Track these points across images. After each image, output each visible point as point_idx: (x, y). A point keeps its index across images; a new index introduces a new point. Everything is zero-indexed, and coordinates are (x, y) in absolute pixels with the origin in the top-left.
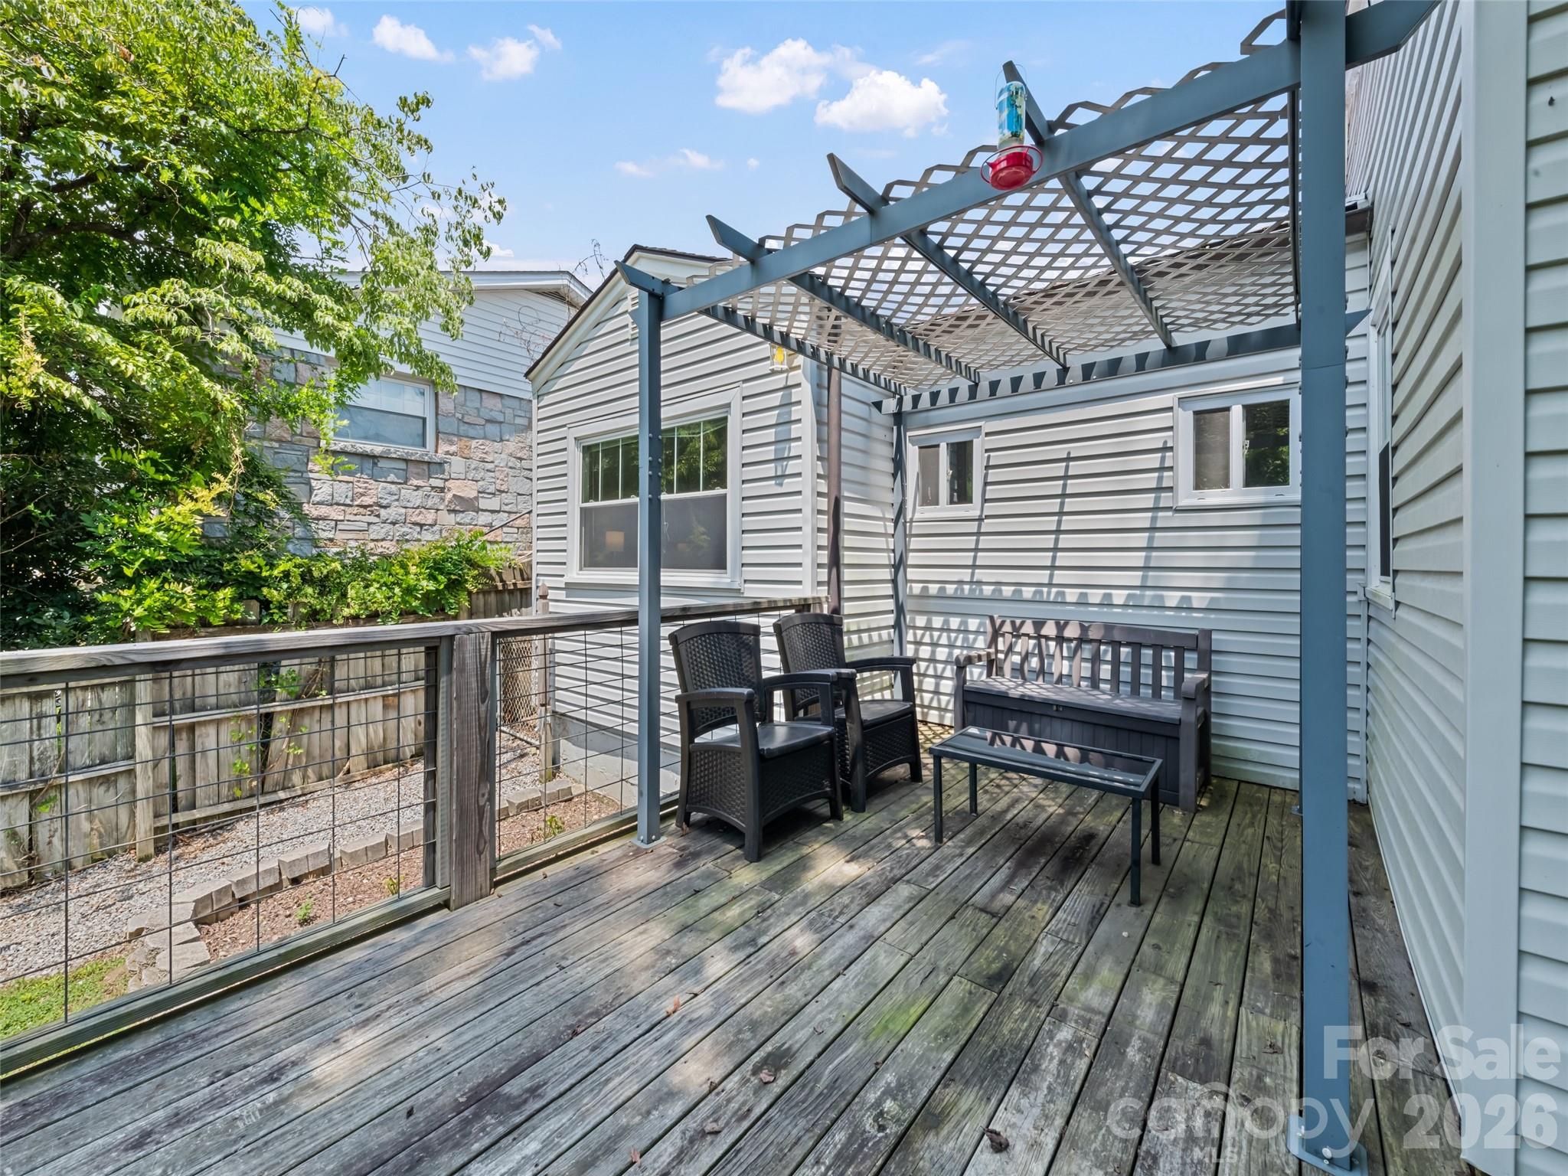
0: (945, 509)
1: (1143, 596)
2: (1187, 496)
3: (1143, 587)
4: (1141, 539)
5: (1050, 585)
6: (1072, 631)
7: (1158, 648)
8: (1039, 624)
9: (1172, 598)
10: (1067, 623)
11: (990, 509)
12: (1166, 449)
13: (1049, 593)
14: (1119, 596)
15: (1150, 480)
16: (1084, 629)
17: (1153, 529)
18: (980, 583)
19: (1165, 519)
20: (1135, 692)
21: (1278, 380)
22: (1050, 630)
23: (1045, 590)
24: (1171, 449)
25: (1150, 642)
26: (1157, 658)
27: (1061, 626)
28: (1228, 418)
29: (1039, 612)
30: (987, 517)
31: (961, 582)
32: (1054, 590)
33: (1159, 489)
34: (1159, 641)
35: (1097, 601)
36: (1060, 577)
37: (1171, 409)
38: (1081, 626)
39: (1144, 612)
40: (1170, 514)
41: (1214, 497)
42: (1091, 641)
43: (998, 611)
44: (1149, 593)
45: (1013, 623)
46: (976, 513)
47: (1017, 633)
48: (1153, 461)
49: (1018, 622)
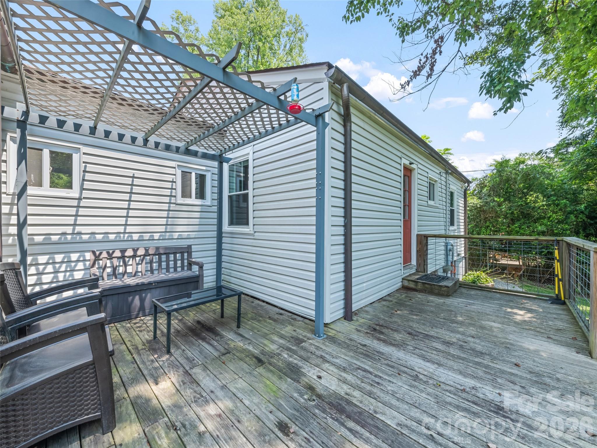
0: (46, 190)
1: (166, 235)
2: (180, 200)
3: (166, 232)
4: (165, 214)
5: (125, 233)
6: (141, 252)
7: (175, 254)
8: (123, 251)
9: (176, 235)
10: (138, 249)
11: (85, 194)
12: (173, 182)
13: (124, 237)
14: (156, 236)
15: (168, 192)
16: (147, 250)
17: (169, 210)
18: (80, 233)
19: (173, 207)
20: (175, 270)
21: (204, 168)
22: (129, 253)
23: (122, 235)
24: (175, 182)
25: (173, 252)
26: (175, 257)
27: (135, 250)
28: (191, 176)
29: (123, 245)
30: (84, 198)
31: (64, 234)
32: (126, 235)
33: (171, 196)
34: (175, 251)
35: (147, 238)
36: (129, 229)
37: (175, 168)
38: (145, 249)
39: (166, 241)
40: (174, 205)
41: (188, 201)
42: (149, 255)
43: (96, 247)
44: (168, 234)
45: (108, 253)
46: (77, 195)
47: (110, 256)
48: (169, 185)
49: (111, 251)
